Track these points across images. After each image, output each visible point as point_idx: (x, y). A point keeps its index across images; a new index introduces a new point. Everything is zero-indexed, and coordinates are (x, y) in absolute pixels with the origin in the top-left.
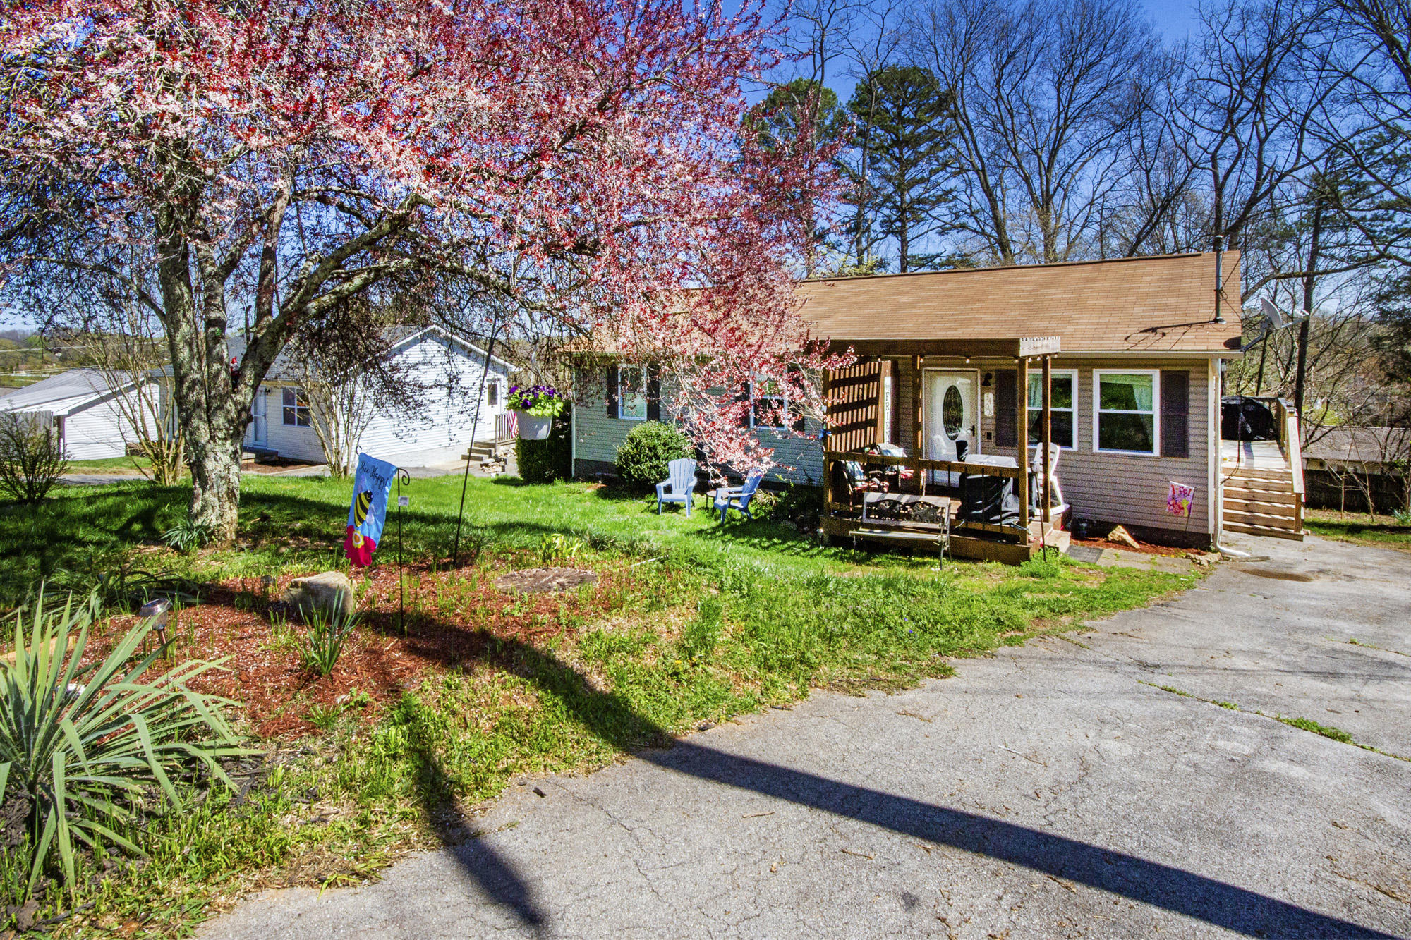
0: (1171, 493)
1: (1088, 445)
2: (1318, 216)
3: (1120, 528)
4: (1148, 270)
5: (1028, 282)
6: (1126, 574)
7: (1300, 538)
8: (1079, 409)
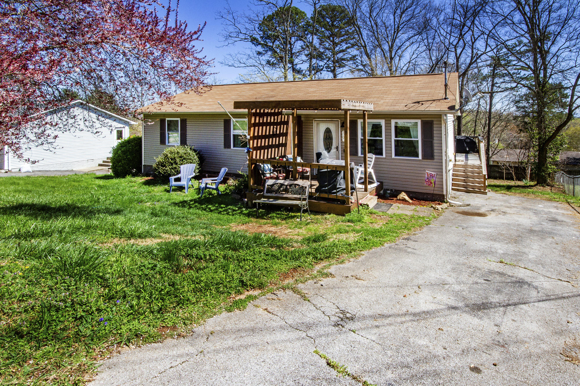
0: (426, 176)
1: (390, 155)
2: (494, 72)
3: (403, 193)
4: (420, 79)
5: (368, 83)
6: (400, 218)
7: (485, 193)
8: (386, 138)
